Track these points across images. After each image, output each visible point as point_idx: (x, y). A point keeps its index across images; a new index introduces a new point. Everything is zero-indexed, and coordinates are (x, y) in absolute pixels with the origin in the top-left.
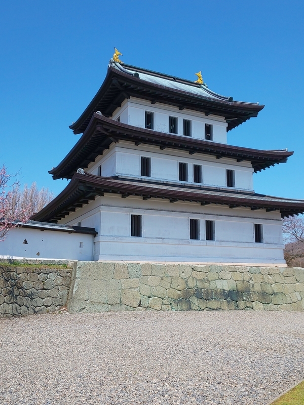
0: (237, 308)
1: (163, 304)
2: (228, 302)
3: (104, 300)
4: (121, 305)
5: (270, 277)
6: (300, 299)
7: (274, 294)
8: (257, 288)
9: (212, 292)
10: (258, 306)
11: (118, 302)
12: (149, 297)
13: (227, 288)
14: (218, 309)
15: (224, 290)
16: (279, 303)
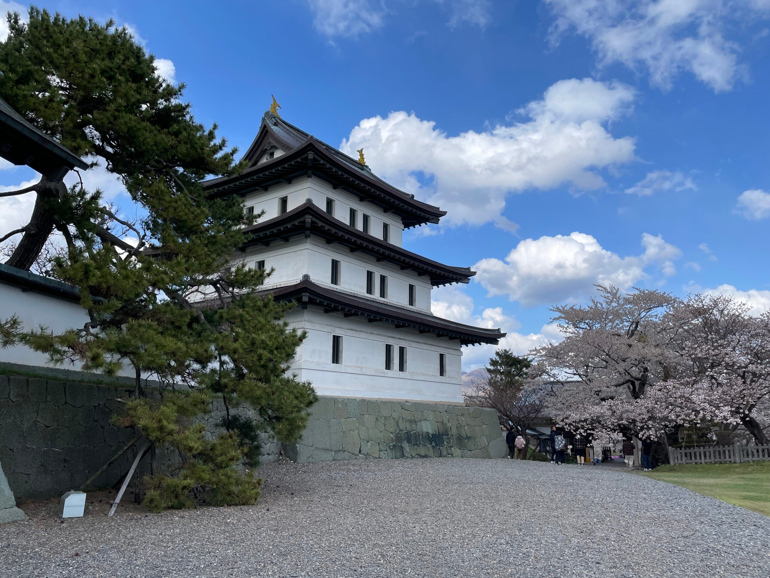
0: (441, 456)
1: (380, 450)
2: (433, 447)
3: (328, 446)
4: (344, 451)
5: (463, 419)
6: (487, 444)
7: (468, 438)
8: (454, 431)
9: (419, 435)
10: (456, 451)
11: (341, 448)
12: (368, 442)
13: (431, 431)
14: (426, 456)
15: (428, 433)
16: (472, 449)
